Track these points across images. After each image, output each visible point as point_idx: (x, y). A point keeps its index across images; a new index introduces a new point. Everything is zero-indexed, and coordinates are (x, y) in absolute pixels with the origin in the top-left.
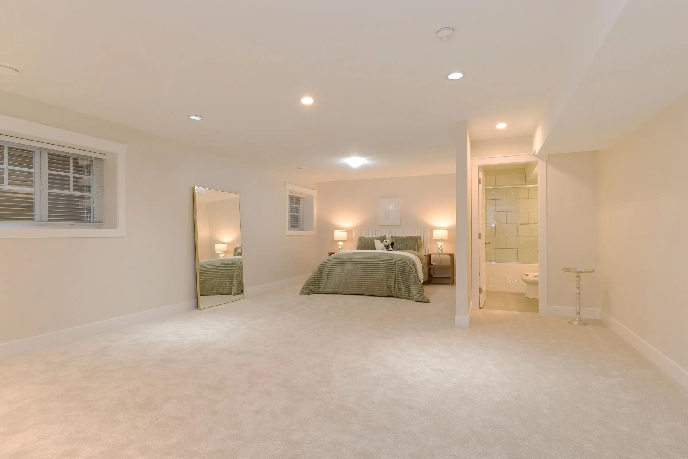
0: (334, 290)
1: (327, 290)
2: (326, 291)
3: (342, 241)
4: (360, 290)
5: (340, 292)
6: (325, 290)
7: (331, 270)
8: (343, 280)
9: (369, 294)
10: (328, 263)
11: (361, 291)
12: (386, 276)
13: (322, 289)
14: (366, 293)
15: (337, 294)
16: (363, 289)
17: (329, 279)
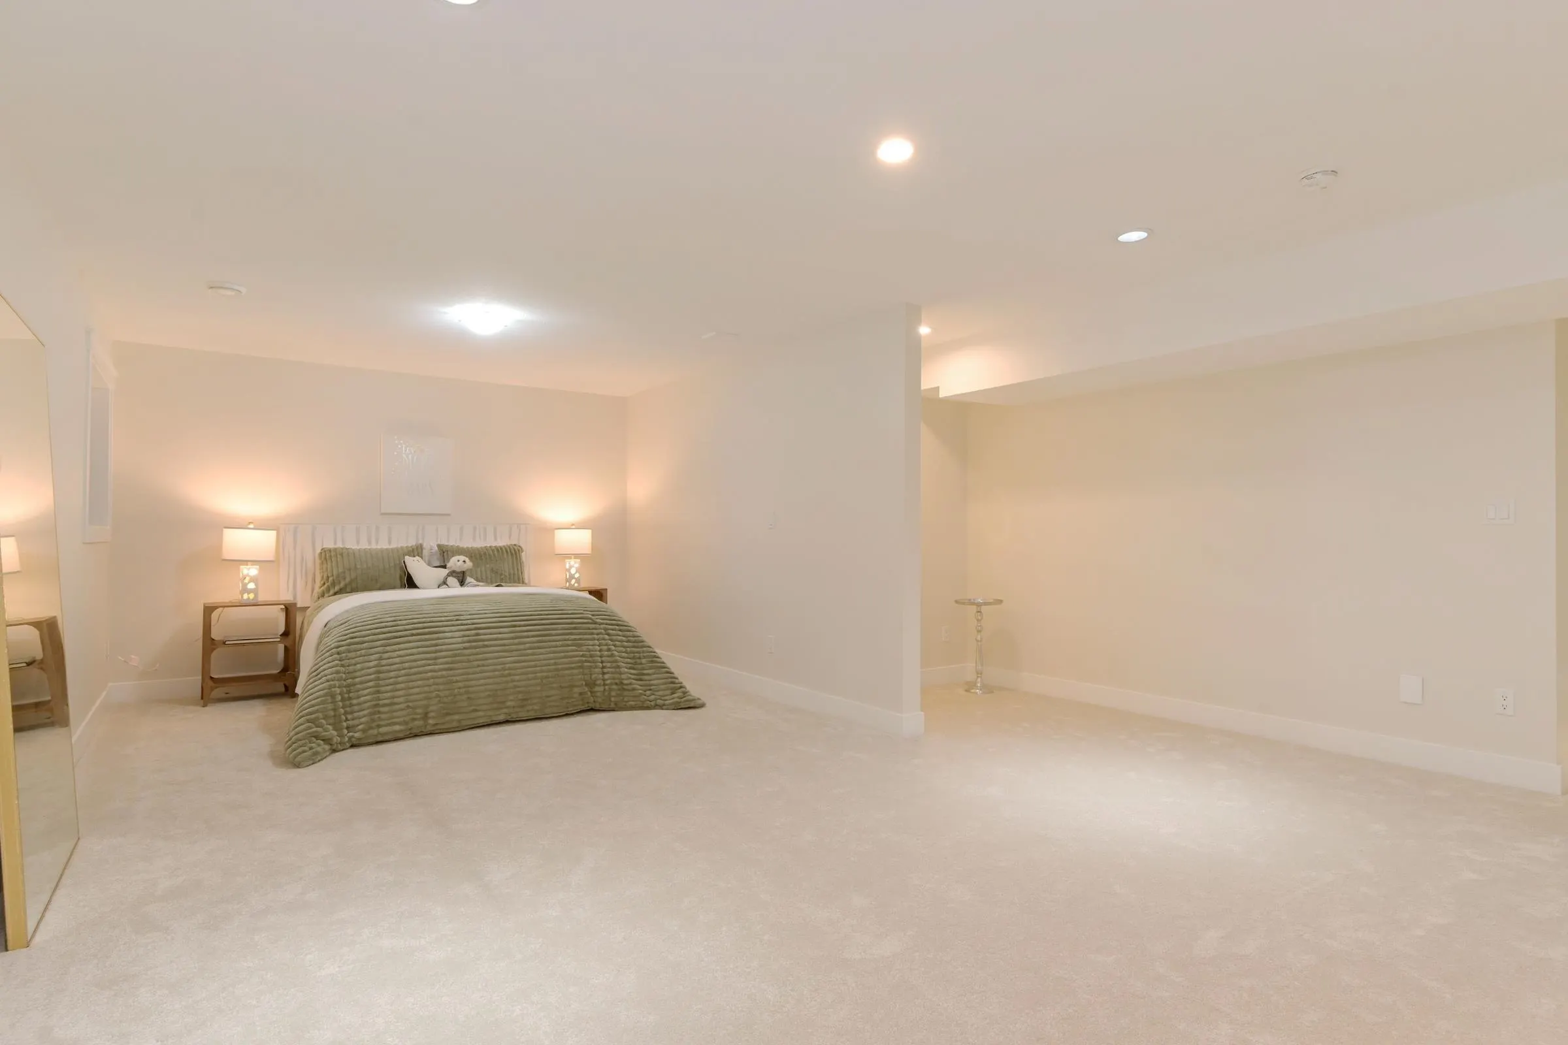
0: (411, 725)
1: (382, 730)
2: (379, 734)
3: (254, 562)
4: (502, 708)
5: (429, 728)
6: (375, 732)
7: (384, 662)
8: (441, 687)
9: (532, 714)
10: (366, 639)
11: (505, 710)
12: (577, 656)
13: (364, 731)
14: (523, 715)
15: (416, 736)
16: (509, 704)
17: (387, 692)
